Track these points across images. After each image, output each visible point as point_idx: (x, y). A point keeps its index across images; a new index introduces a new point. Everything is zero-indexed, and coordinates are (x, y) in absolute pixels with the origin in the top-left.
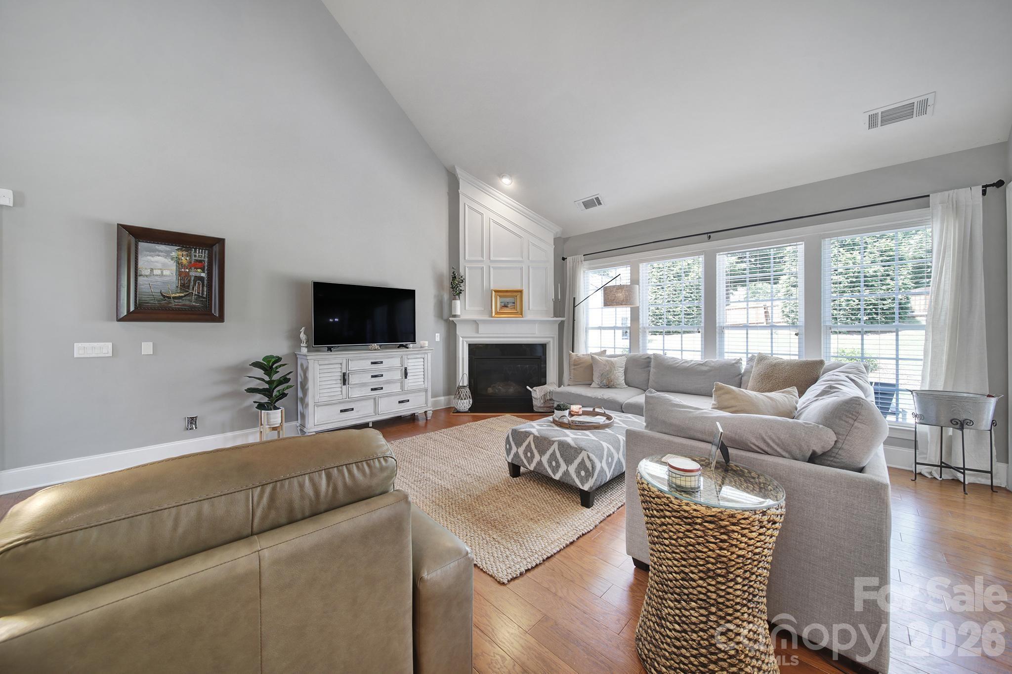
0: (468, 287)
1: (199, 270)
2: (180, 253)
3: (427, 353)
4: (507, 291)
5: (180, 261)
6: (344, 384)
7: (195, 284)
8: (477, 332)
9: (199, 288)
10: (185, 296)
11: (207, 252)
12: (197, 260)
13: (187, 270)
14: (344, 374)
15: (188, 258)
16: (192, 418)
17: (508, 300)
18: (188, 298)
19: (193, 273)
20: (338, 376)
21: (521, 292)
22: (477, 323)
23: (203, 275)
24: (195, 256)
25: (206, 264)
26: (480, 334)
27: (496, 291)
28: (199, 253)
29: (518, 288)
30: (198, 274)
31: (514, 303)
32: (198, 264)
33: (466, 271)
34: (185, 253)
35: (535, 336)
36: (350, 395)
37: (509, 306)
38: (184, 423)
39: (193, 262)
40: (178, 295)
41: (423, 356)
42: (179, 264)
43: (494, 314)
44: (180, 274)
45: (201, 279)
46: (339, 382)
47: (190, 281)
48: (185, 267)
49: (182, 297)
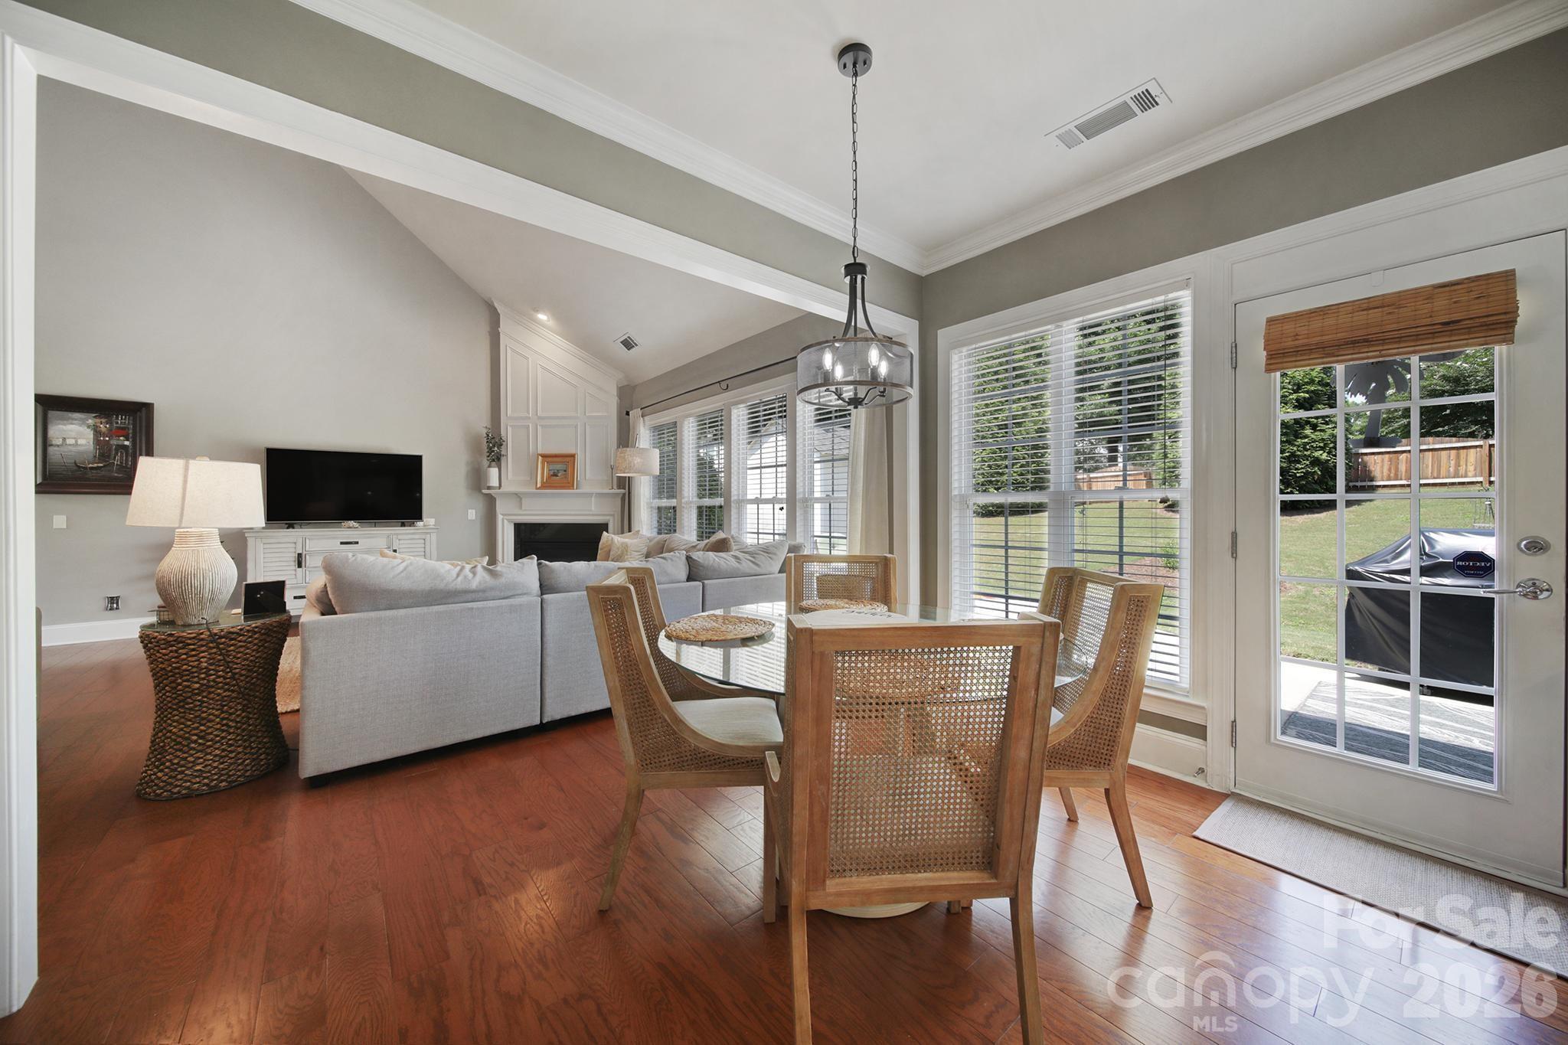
0: (510, 451)
1: (121, 438)
2: (98, 420)
3: (430, 533)
4: (556, 456)
5: (98, 429)
6: (300, 566)
7: (117, 454)
8: (521, 508)
9: (121, 457)
10: (104, 466)
11: (131, 418)
12: (118, 428)
13: (107, 439)
14: (300, 555)
15: (108, 426)
16: (112, 598)
17: (559, 467)
18: (109, 468)
19: (114, 442)
20: (293, 556)
21: (573, 456)
22: (519, 497)
23: (127, 443)
24: (117, 423)
25: (131, 431)
26: (525, 510)
27: (544, 456)
28: (122, 419)
29: (571, 451)
30: (120, 443)
31: (565, 471)
32: (122, 431)
33: (508, 433)
34: (103, 420)
35: (591, 513)
36: (307, 580)
37: (559, 475)
38: (105, 603)
39: (114, 430)
40: (96, 465)
41: (423, 537)
42: (97, 432)
43: (539, 485)
44: (97, 442)
45: (126, 447)
46: (293, 565)
47: (110, 450)
48: (104, 435)
49: (102, 467)
